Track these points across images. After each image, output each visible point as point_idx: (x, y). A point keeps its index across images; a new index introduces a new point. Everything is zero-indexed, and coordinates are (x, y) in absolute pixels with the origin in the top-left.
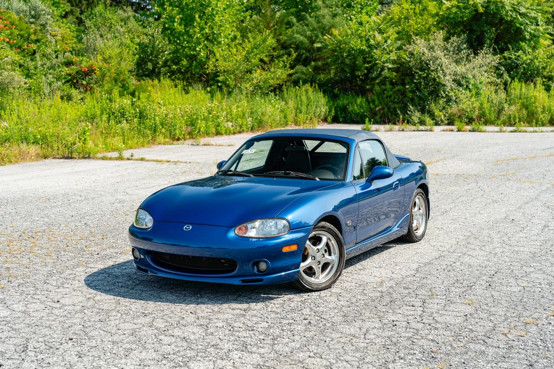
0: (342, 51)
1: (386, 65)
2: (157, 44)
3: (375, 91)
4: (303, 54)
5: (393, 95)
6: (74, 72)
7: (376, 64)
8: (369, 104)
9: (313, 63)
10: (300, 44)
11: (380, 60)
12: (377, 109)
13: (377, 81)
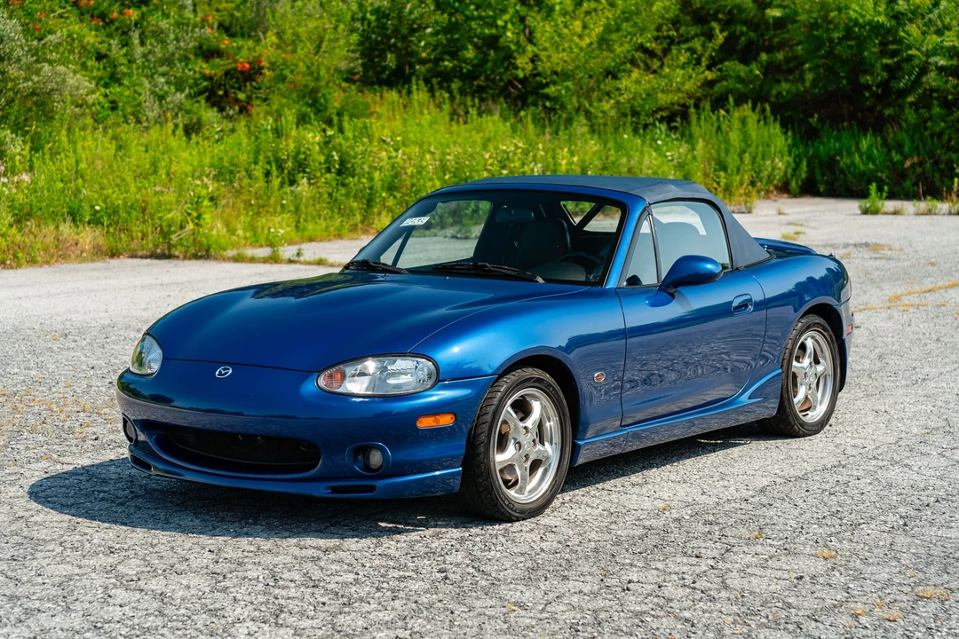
0: (832, 26)
1: (932, 60)
2: (407, 10)
3: (906, 121)
4: (742, 34)
5: (948, 131)
6: (219, 72)
7: (910, 58)
8: (889, 151)
9: (764, 56)
10: (735, 12)
11: (918, 49)
12: (908, 164)
13: (911, 99)
